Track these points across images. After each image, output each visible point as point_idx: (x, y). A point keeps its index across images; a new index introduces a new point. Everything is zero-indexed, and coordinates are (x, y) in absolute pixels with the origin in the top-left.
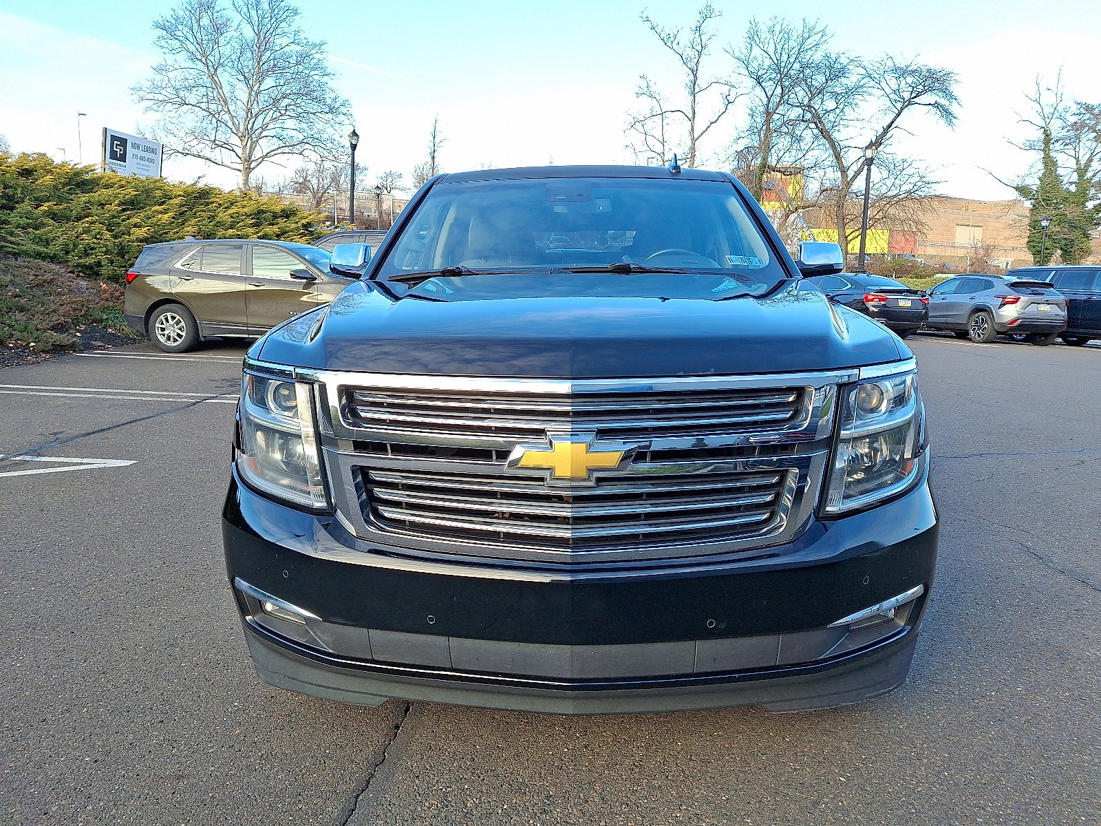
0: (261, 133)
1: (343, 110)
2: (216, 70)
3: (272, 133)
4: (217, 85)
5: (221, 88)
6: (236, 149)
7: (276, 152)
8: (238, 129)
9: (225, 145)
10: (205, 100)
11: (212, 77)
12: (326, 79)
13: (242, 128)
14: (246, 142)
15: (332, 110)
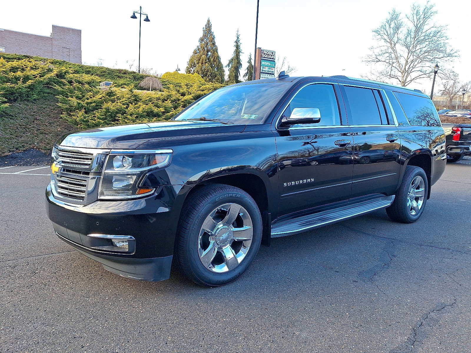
0: (412, 70)
1: (455, 54)
2: (395, 45)
3: (418, 69)
4: (395, 51)
5: (396, 52)
6: (399, 78)
7: (417, 78)
8: (401, 69)
9: (395, 77)
10: (388, 58)
11: (392, 48)
12: (447, 41)
13: (403, 68)
14: (404, 74)
15: (449, 55)
